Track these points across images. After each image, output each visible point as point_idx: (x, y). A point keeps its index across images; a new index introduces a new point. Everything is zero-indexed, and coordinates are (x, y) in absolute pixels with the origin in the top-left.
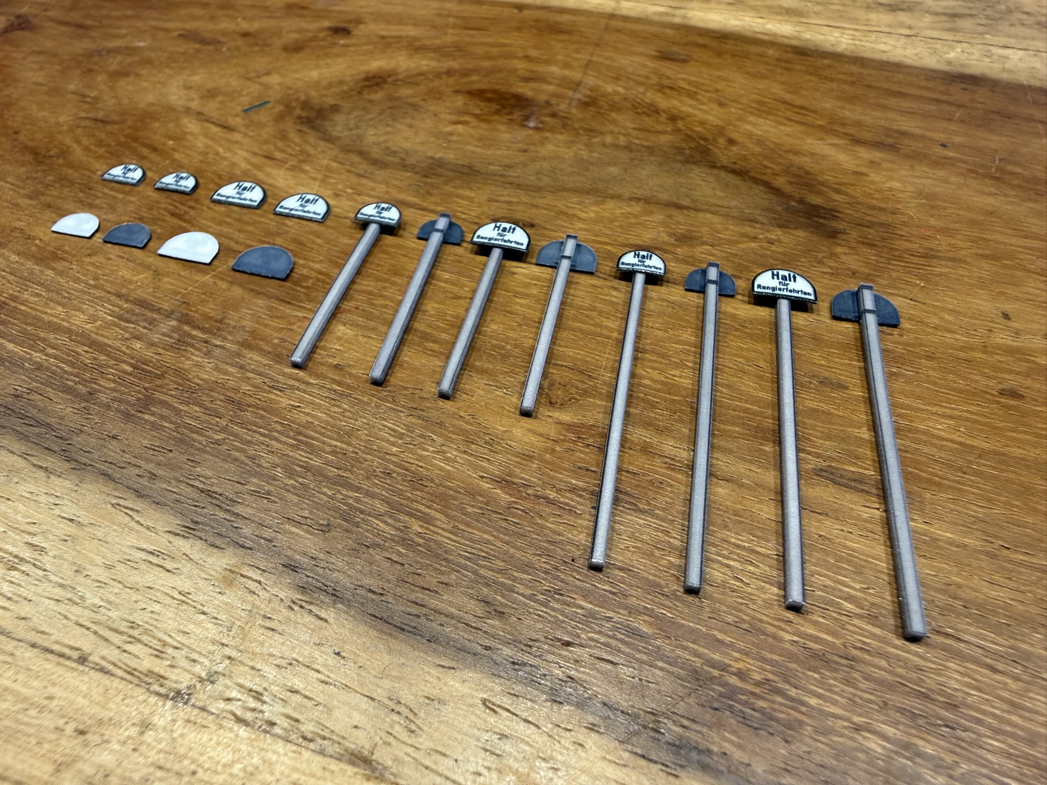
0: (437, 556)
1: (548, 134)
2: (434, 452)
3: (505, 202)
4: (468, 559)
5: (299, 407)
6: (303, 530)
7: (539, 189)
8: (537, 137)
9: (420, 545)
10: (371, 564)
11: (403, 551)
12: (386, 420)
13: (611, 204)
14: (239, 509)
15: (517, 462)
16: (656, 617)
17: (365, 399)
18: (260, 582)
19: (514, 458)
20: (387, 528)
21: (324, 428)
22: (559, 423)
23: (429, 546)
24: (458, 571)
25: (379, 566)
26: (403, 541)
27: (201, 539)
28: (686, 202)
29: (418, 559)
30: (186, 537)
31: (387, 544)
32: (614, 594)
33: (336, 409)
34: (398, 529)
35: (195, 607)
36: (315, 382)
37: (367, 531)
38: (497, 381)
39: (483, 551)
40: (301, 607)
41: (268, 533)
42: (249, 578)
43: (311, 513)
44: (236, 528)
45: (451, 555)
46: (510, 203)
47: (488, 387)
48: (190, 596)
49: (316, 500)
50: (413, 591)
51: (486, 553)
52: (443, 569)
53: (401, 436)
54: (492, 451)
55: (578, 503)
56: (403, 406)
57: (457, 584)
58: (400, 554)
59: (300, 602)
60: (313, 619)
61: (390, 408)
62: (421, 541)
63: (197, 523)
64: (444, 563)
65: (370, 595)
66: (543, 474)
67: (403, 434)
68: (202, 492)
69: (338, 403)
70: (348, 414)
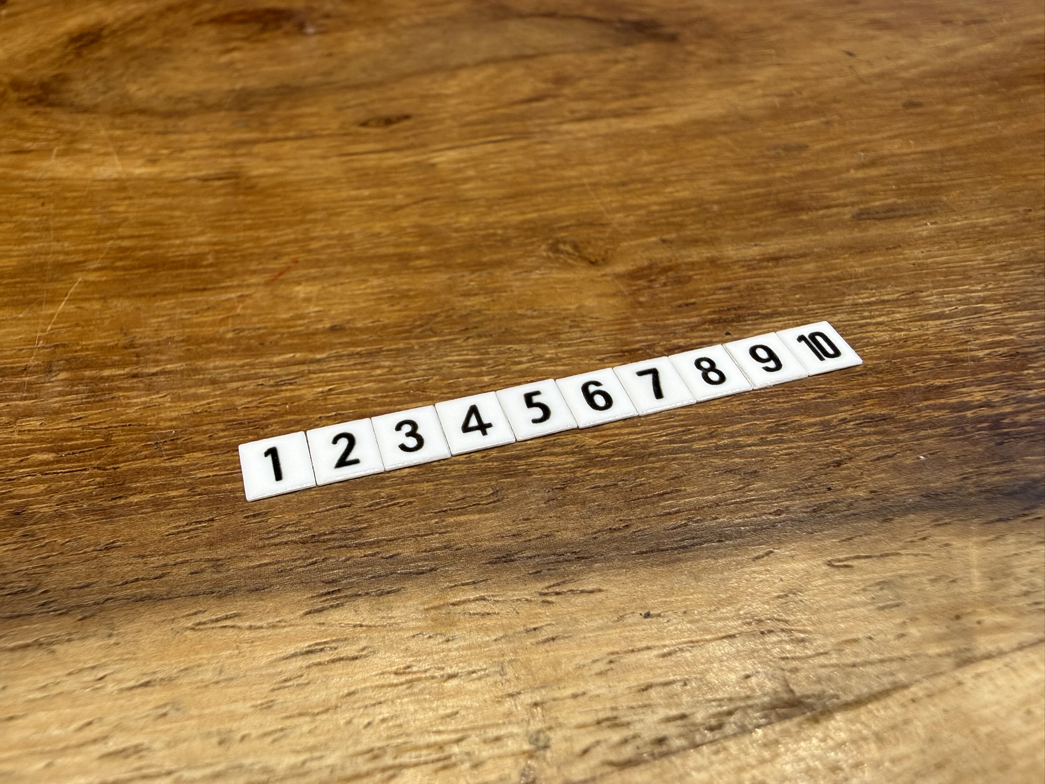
0: (642, 457)
1: (339, 35)
2: (529, 361)
3: (356, 106)
4: (671, 442)
5: (330, 390)
6: (473, 513)
7: (380, 84)
8: (328, 39)
9: (612, 456)
10: (584, 504)
11: (602, 471)
12: (446, 355)
13: (464, 75)
14: (373, 535)
15: (619, 330)
16: (877, 397)
17: (401, 345)
18: (483, 599)
19: (611, 328)
20: (562, 459)
21: (385, 397)
22: (619, 276)
23: (622, 452)
24: (674, 459)
25: (594, 501)
26: (592, 461)
27: (360, 595)
28: (529, 52)
29: (624, 470)
30: (338, 606)
31: (578, 474)
32: (824, 397)
33: (379, 372)
34: (573, 453)
35: (433, 678)
36: (324, 355)
37: (544, 473)
38: (522, 267)
39: (676, 426)
40: (557, 594)
41: (435, 541)
42: (464, 602)
43: (463, 490)
44: (391, 557)
45: (651, 447)
46: (362, 104)
47: (519, 277)
48: (415, 669)
49: (454, 474)
50: (653, 503)
51: (682, 426)
52: (657, 465)
53: (479, 363)
54: (584, 332)
55: (710, 336)
56: (450, 334)
57: (686, 471)
58: (602, 476)
59: (551, 590)
60: (583, 599)
61: (439, 342)
62: (609, 451)
63: (334, 581)
64: (652, 459)
65: (616, 534)
66: (654, 327)
67: (480, 360)
68: (304, 543)
69: (376, 364)
70: (397, 370)
